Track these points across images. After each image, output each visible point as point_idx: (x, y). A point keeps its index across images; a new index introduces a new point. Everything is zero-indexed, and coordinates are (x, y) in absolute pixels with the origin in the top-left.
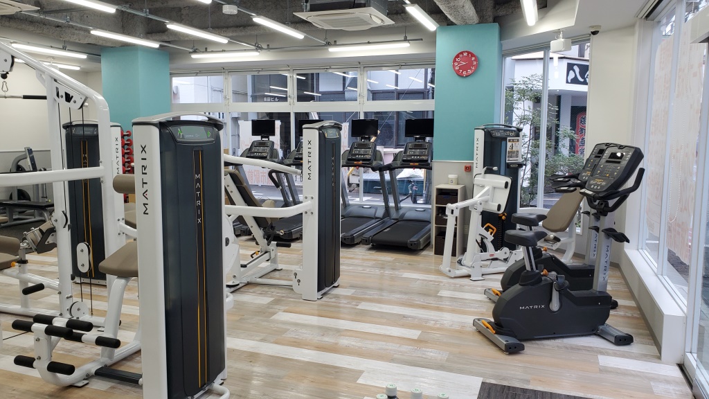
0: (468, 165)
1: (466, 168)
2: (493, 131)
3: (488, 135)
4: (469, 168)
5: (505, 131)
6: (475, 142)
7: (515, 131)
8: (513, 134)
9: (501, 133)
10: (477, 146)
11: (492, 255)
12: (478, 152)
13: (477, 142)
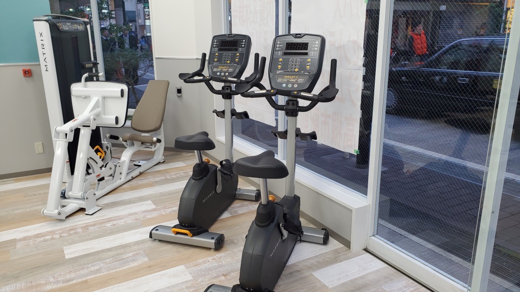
0: (27, 68)
1: (25, 72)
2: (58, 23)
3: (54, 28)
4: (28, 72)
5: (72, 23)
6: (38, 38)
7: (82, 24)
8: (81, 28)
9: (68, 26)
10: (42, 42)
11: (98, 175)
12: (45, 51)
13: (42, 38)
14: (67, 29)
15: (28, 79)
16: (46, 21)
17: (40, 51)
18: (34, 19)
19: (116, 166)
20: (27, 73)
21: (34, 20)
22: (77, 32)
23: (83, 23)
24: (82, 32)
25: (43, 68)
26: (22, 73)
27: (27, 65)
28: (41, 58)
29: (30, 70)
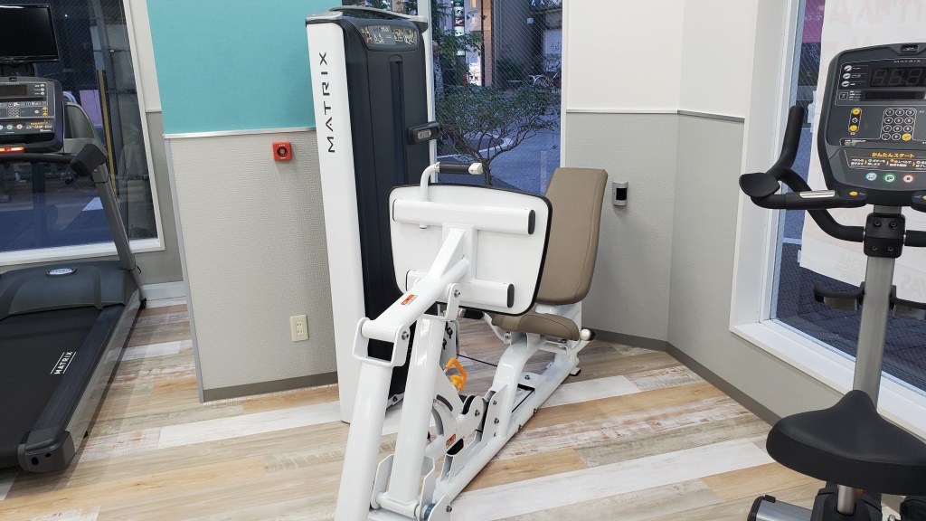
1: (279, 152)
2: (364, 26)
3: (354, 42)
4: (286, 151)
5: (394, 28)
6: (315, 67)
7: (414, 30)
8: (409, 38)
9: (384, 34)
10: (325, 79)
11: (451, 439)
12: (329, 101)
13: (324, 68)
14: (381, 42)
15: (283, 166)
16: (337, 22)
17: (318, 100)
18: (309, 19)
19: (487, 404)
20: (283, 153)
21: (308, 23)
22: (401, 49)
23: (413, 25)
24: (411, 49)
25: (323, 145)
26: (270, 153)
27: (283, 132)
28: (320, 118)
29: (290, 145)
